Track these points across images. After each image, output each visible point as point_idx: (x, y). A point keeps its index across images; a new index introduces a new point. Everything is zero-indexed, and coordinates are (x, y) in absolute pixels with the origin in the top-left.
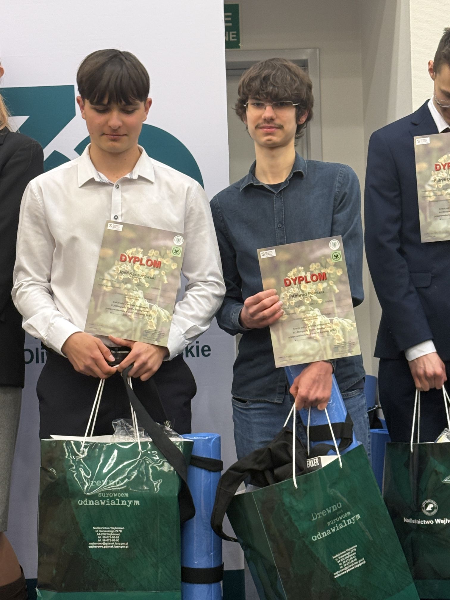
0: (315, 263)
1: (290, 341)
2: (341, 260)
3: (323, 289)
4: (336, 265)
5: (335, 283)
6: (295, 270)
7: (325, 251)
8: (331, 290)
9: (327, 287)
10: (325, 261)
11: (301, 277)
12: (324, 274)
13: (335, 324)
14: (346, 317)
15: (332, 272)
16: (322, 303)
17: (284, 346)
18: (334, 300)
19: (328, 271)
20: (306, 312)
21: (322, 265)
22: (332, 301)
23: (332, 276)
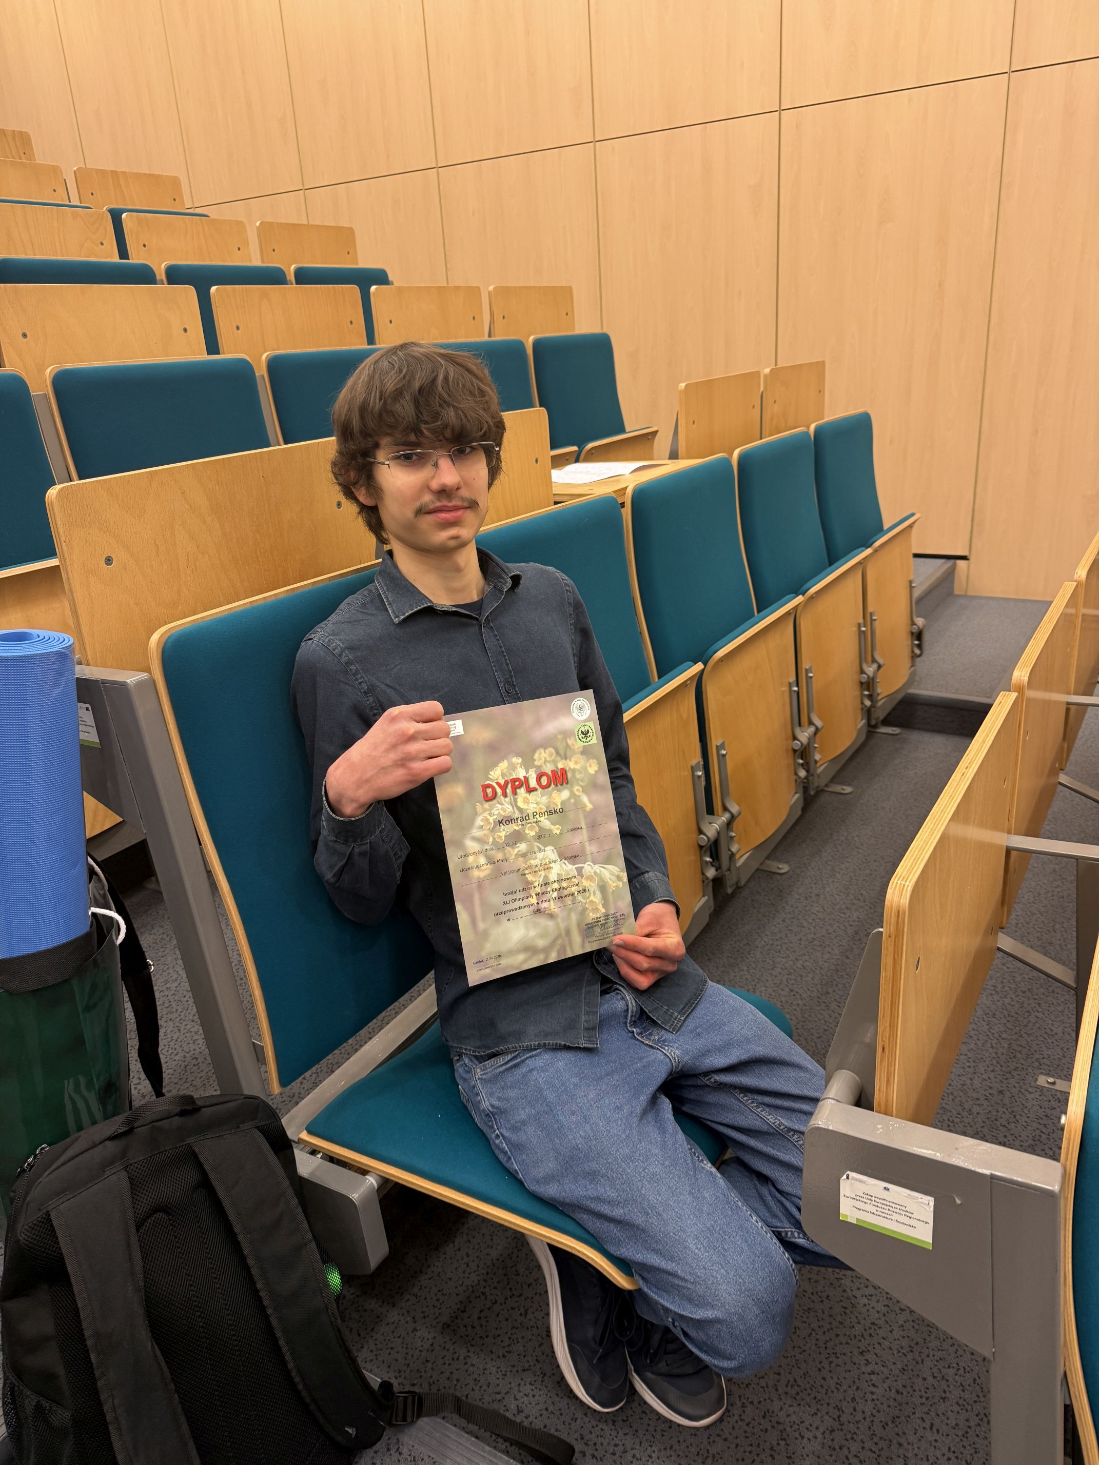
0: (545, 749)
1: (498, 922)
2: (594, 741)
3: (562, 803)
4: (585, 752)
5: (585, 790)
6: (504, 765)
7: (565, 722)
8: (578, 805)
9: (569, 798)
10: (564, 743)
11: (518, 779)
12: (563, 771)
13: (587, 878)
14: (608, 861)
15: (578, 767)
16: (561, 833)
17: (485, 935)
18: (584, 826)
19: (571, 765)
20: (529, 856)
21: (558, 753)
22: (579, 828)
23: (578, 776)
